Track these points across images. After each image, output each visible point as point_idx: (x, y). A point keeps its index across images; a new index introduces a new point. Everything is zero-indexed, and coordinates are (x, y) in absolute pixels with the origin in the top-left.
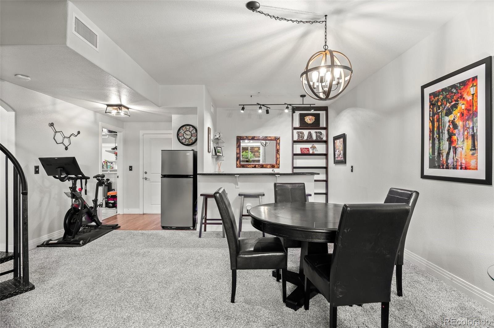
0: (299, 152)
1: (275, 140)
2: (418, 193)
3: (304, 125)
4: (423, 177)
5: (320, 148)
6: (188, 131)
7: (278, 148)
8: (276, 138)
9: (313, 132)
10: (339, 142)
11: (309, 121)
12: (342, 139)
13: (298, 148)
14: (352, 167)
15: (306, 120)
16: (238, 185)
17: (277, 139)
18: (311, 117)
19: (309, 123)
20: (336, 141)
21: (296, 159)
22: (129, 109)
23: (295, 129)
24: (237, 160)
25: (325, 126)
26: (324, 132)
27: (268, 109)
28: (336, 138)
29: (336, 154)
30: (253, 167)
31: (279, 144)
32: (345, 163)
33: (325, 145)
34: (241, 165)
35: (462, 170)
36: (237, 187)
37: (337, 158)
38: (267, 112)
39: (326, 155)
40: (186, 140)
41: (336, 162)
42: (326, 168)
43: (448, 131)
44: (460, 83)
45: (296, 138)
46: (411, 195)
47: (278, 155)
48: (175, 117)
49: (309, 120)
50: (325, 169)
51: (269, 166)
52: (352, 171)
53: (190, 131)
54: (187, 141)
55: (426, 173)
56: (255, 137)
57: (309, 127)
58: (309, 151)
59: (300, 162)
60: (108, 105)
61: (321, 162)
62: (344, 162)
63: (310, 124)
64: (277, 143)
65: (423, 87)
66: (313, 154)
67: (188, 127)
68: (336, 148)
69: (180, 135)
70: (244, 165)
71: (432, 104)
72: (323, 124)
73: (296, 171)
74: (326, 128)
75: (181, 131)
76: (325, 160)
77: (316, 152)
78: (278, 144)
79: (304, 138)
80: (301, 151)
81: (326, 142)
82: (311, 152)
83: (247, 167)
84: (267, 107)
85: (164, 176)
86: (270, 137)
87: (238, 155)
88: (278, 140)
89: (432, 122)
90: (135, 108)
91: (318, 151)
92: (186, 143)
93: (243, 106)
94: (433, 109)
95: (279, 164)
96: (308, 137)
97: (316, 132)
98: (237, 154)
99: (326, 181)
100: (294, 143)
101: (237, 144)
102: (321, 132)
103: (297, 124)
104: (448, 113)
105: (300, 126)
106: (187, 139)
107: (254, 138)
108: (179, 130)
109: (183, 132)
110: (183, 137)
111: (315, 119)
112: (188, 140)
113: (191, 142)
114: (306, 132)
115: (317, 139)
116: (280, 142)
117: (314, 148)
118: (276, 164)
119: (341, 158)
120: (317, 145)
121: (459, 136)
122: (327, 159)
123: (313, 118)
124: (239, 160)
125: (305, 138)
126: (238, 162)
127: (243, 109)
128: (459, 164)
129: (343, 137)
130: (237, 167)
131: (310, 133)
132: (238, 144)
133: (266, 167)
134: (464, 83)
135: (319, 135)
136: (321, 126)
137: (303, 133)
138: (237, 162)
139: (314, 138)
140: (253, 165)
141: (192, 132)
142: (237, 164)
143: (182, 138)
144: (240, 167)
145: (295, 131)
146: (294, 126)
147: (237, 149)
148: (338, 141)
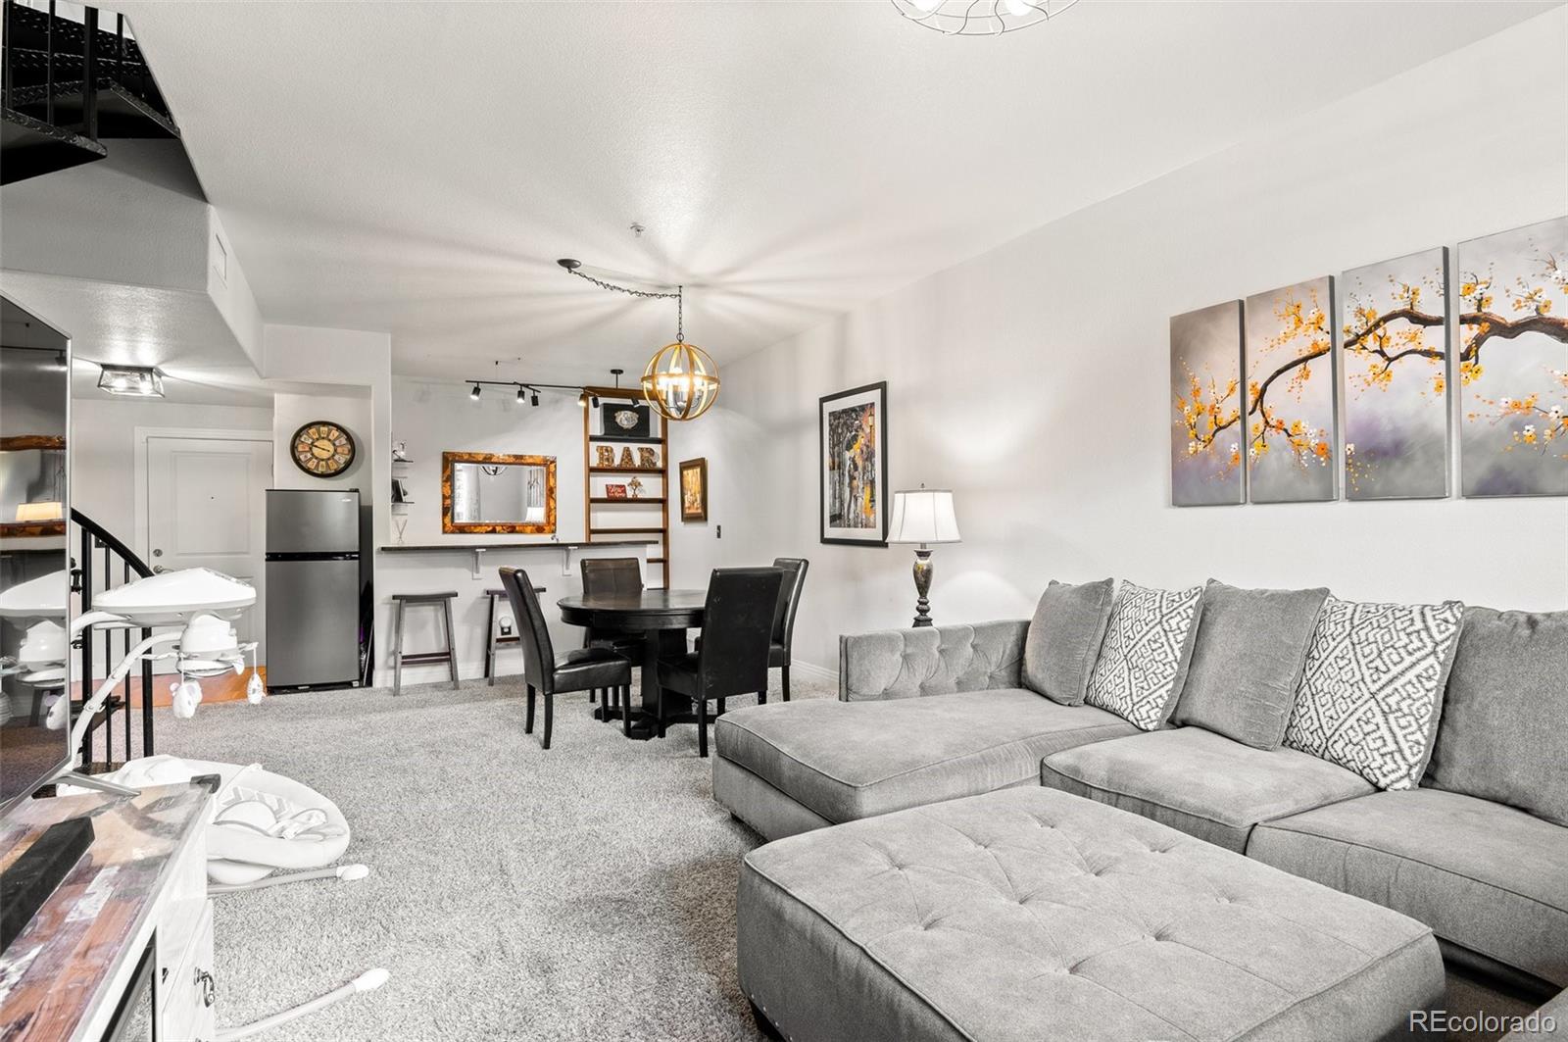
0: (604, 495)
1: (545, 465)
2: (807, 563)
3: (613, 432)
4: (825, 541)
5: (650, 486)
6: (323, 438)
7: (551, 484)
8: (547, 461)
9: (634, 447)
10: (693, 476)
11: (626, 423)
12: (698, 470)
13: (600, 485)
14: (719, 528)
15: (618, 420)
16: (478, 572)
17: (548, 464)
18: (629, 413)
19: (625, 427)
20: (685, 472)
21: (596, 511)
22: (163, 378)
23: (593, 439)
24: (445, 514)
25: (660, 436)
26: (657, 448)
27: (536, 394)
28: (685, 466)
29: (686, 502)
30: (487, 532)
31: (554, 474)
32: (706, 519)
33: (661, 479)
34: (455, 526)
35: (864, 529)
36: (476, 576)
37: (689, 508)
38: (535, 401)
39: (663, 502)
40: (318, 463)
41: (687, 518)
42: (664, 531)
43: (849, 471)
44: (859, 407)
45: (595, 462)
46: (800, 564)
47: (551, 500)
48: (282, 401)
49: (625, 419)
50: (662, 534)
51: (529, 529)
52: (719, 536)
53: (330, 440)
54: (322, 466)
55: (827, 536)
56: (492, 455)
57: (625, 437)
58: (624, 491)
59: (604, 518)
60: (105, 367)
61: (651, 518)
62: (702, 517)
63: (627, 429)
64: (548, 473)
65: (823, 400)
66: (635, 500)
67: (324, 429)
68: (686, 486)
69: (300, 449)
70: (464, 527)
71: (833, 430)
72: (656, 431)
73: (595, 538)
74: (663, 441)
75: (302, 439)
76: (661, 514)
77: (640, 496)
78: (550, 475)
79: (613, 460)
80: (608, 492)
81: (663, 472)
82: (630, 494)
83: (471, 533)
84: (534, 390)
85: (272, 557)
86: (531, 457)
87: (448, 502)
88: (553, 465)
89: (832, 456)
90: (179, 374)
91: (644, 491)
92: (320, 470)
93: (475, 385)
94: (833, 436)
95: (555, 524)
96: (622, 460)
97: (641, 450)
98: (444, 498)
99: (665, 561)
100: (592, 474)
101: (444, 472)
102: (651, 450)
103: (597, 427)
104: (849, 447)
105: (605, 434)
106: (323, 460)
107: (491, 458)
108: (298, 435)
109: (311, 441)
110: (309, 456)
111: (638, 419)
112: (324, 463)
113: (334, 467)
114: (618, 448)
115: (643, 464)
116: (555, 470)
117: (636, 485)
118: (548, 523)
119: (697, 509)
120: (642, 479)
121: (858, 483)
122: (665, 510)
123: (635, 416)
124: (449, 514)
125: (617, 462)
126: (448, 520)
127: (477, 391)
128: (860, 520)
129: (701, 464)
130: (444, 532)
131: (627, 450)
132: (448, 472)
133: (521, 532)
134: (863, 408)
135: (647, 455)
136: (652, 435)
137: (612, 450)
138: (443, 519)
139: (637, 462)
140: (489, 526)
141: (337, 443)
142: (444, 525)
143: (306, 457)
144: (453, 532)
145: (594, 445)
146: (592, 433)
147: (443, 486)
148: (690, 472)
